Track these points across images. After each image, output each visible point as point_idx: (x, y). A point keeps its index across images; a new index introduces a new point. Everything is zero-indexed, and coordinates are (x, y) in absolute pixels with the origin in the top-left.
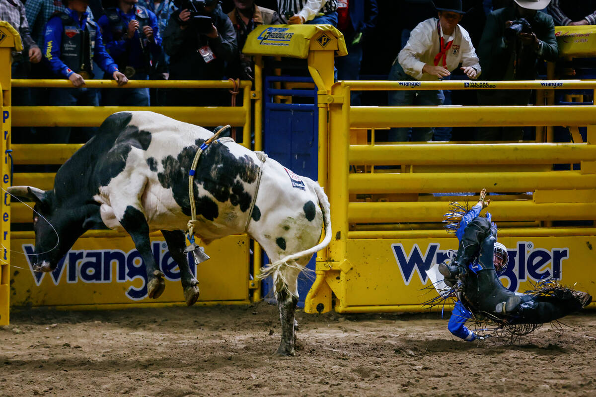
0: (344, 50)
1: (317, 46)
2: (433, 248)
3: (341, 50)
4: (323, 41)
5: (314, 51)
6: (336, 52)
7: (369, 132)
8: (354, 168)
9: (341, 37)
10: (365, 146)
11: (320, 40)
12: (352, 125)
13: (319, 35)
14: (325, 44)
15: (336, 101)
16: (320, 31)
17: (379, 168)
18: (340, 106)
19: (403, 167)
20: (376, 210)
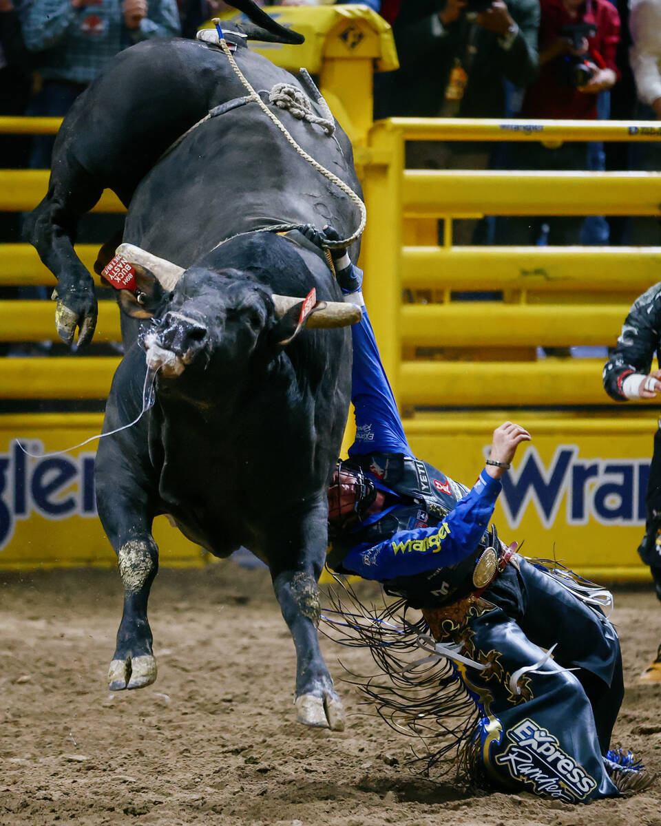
0: (391, 60)
1: (339, 49)
2: (565, 457)
3: (386, 59)
4: (351, 39)
5: (332, 59)
6: (375, 62)
7: (441, 223)
8: (412, 295)
9: (386, 31)
10: (431, 250)
11: (344, 37)
12: (407, 207)
13: (342, 28)
14: (354, 45)
15: (377, 160)
16: (344, 20)
17: (460, 296)
18: (383, 169)
19: (507, 295)
20: (455, 378)
